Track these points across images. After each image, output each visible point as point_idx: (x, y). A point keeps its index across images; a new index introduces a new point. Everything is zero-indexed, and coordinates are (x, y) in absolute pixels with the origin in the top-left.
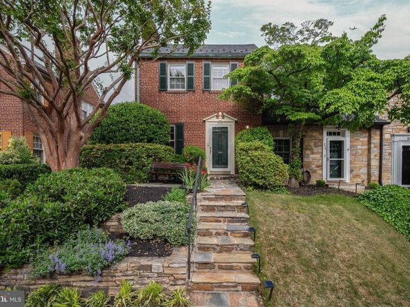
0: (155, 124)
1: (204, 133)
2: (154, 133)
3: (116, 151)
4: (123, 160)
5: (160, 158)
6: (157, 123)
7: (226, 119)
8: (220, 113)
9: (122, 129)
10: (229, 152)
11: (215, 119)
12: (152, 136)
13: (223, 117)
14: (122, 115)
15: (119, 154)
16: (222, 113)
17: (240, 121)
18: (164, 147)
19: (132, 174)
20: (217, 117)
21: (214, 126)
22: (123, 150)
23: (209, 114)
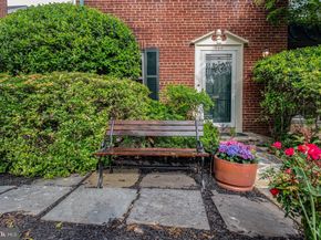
0: (112, 37)
1: (192, 65)
2: (111, 55)
3: (12, 93)
4: (33, 115)
5: (125, 110)
6: (117, 37)
7: (228, 41)
8: (219, 31)
9: (41, 44)
10: (233, 95)
11: (209, 41)
12: (107, 63)
13: (224, 37)
14: (44, 17)
15: (20, 99)
16: (223, 31)
17: (251, 45)
18: (133, 84)
19: (57, 152)
20: (214, 37)
21: (209, 53)
22: (30, 90)
23: (199, 32)
